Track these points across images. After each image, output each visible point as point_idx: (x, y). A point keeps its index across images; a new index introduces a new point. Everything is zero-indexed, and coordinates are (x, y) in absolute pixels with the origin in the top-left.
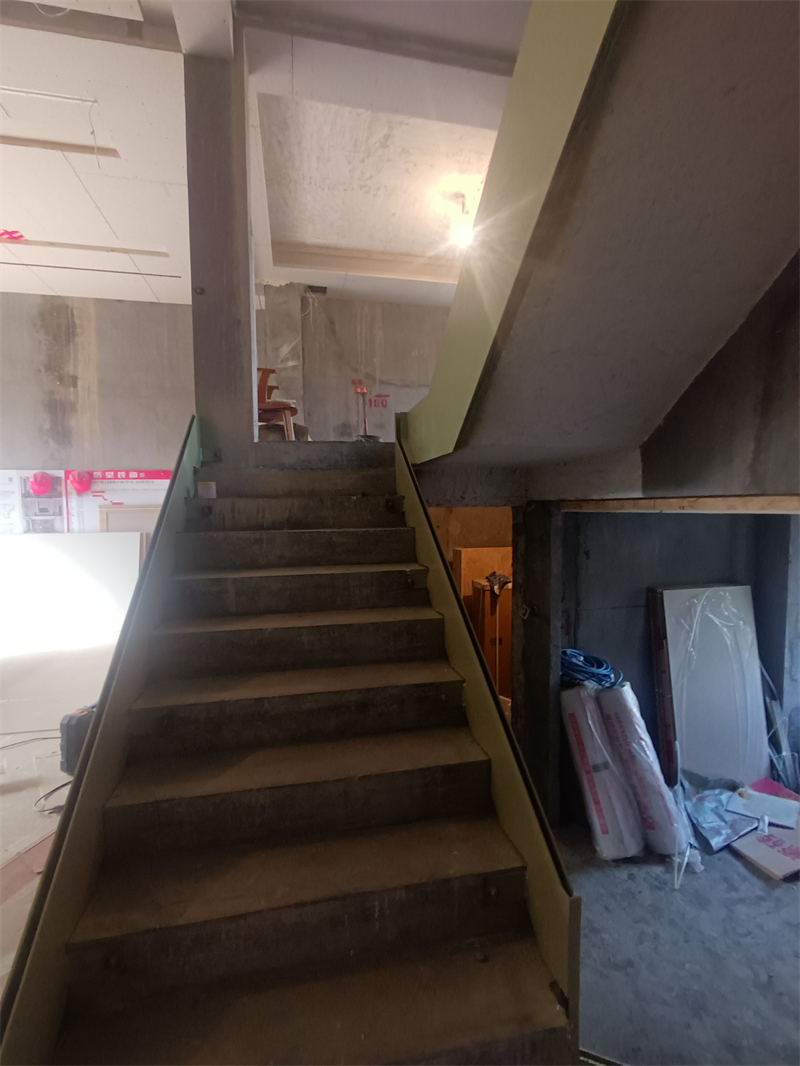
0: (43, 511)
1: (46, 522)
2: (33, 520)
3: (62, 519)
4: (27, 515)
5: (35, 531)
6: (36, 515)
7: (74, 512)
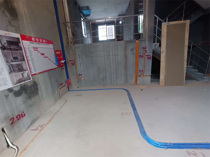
0: (16, 58)
1: (19, 65)
2: (12, 65)
3: (25, 62)
4: (7, 62)
5: (14, 71)
6: (12, 62)
7: (29, 59)
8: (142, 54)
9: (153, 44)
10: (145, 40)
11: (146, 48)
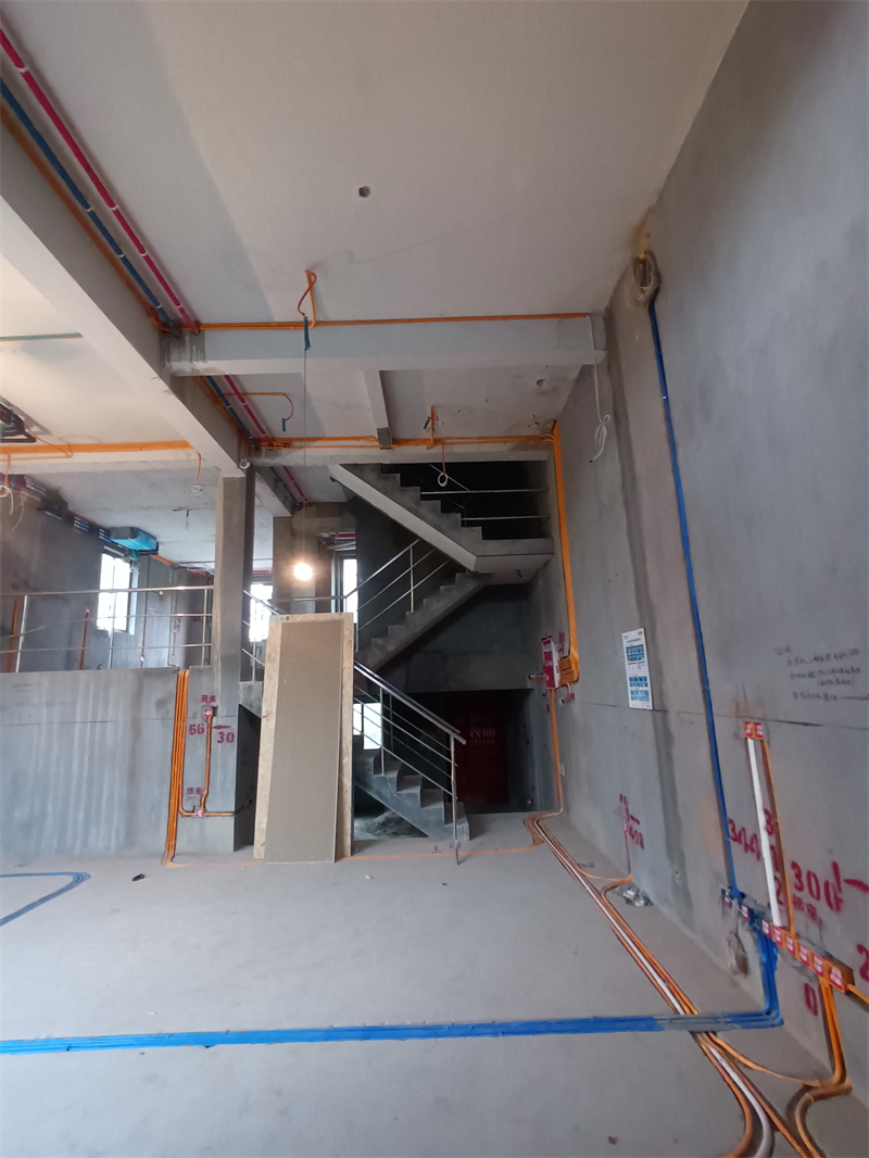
8: (198, 721)
9: (241, 683)
10: (211, 670)
11: (213, 699)
